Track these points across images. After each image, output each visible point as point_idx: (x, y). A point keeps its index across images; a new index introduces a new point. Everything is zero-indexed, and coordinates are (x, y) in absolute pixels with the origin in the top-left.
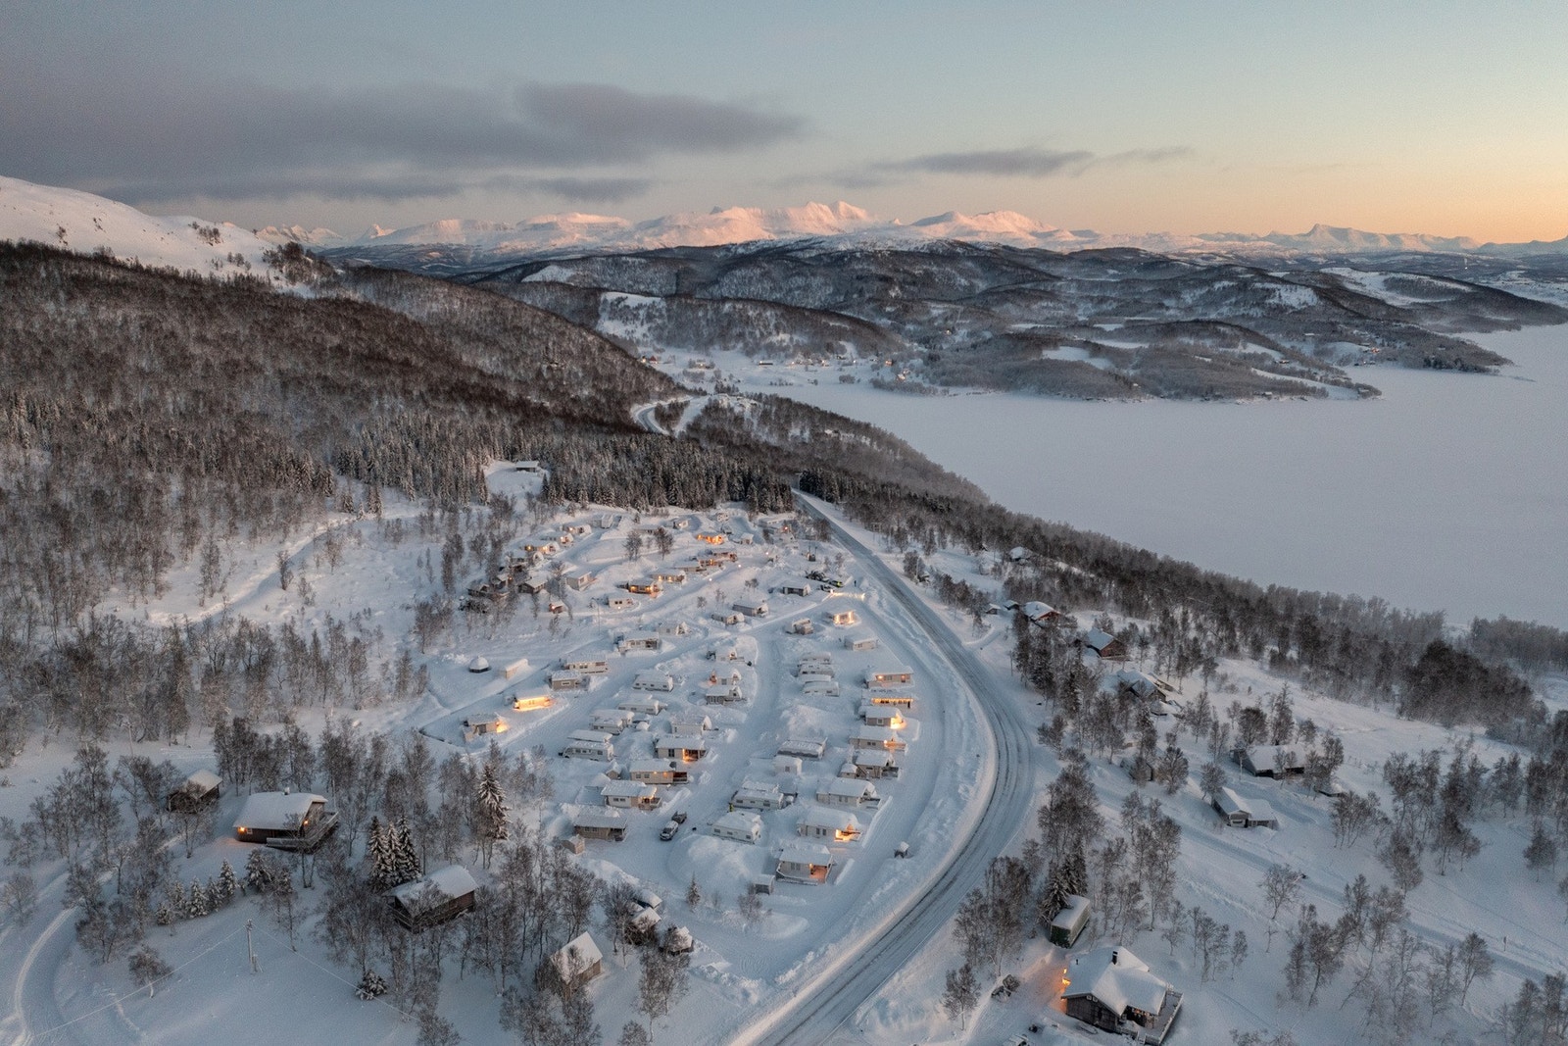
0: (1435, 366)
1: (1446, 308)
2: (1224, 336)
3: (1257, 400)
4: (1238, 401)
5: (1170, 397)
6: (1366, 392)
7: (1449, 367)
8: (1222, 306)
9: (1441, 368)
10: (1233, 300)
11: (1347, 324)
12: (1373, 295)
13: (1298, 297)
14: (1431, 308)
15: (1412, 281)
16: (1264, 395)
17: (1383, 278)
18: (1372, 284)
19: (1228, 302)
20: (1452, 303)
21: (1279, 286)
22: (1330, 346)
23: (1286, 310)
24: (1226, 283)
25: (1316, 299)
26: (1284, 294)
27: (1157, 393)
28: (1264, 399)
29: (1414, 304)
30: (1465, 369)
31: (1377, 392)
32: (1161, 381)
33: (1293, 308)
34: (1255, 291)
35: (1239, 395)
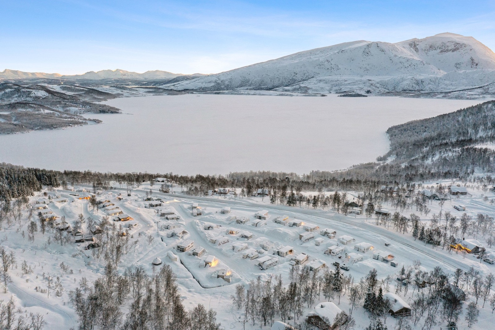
0: (103, 113)
1: (83, 95)
2: (35, 108)
3: (69, 127)
4: (63, 128)
5: (38, 129)
6: (97, 121)
7: (107, 112)
8: (14, 97)
9: (105, 113)
10: (17, 95)
11: (63, 101)
12: (59, 92)
13: (41, 94)
14: (80, 95)
15: (69, 87)
16: (70, 125)
17: (59, 87)
18: (56, 88)
19: (15, 96)
20: (84, 94)
21: (31, 90)
22: (68, 108)
23: (40, 98)
24: (10, 90)
25: (47, 94)
26: (36, 93)
27: (32, 129)
28: (70, 127)
29: (74, 94)
30: (112, 112)
31: (101, 121)
32: (31, 124)
33: (42, 97)
34: (24, 92)
35: (62, 126)
